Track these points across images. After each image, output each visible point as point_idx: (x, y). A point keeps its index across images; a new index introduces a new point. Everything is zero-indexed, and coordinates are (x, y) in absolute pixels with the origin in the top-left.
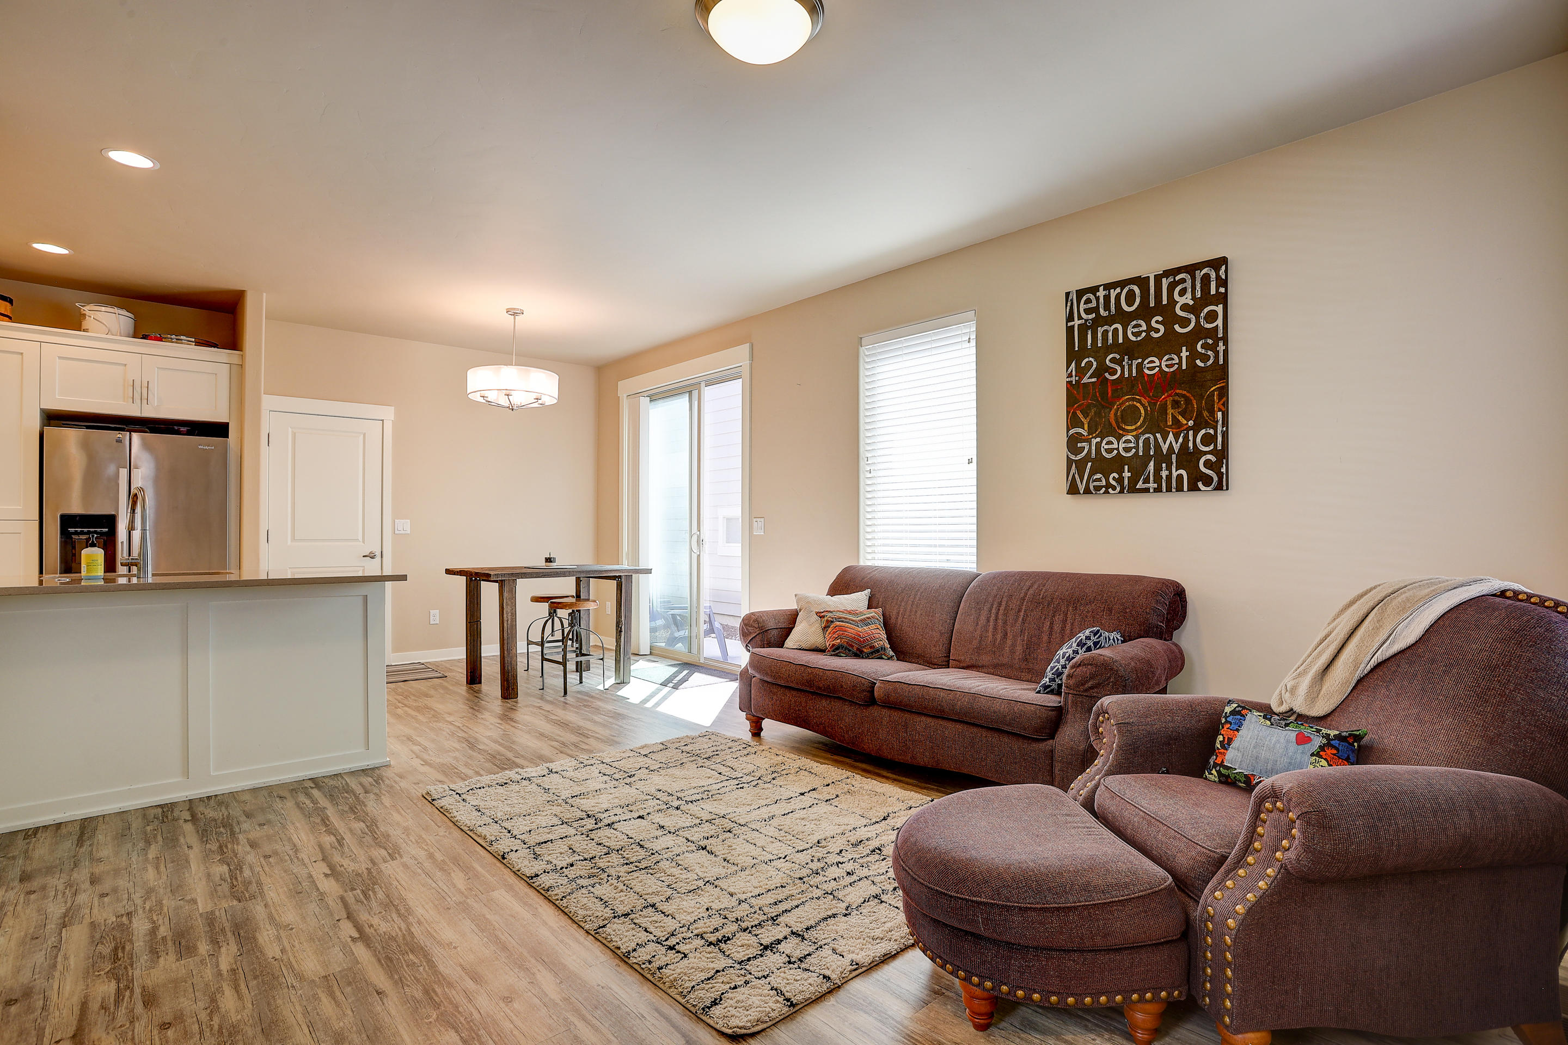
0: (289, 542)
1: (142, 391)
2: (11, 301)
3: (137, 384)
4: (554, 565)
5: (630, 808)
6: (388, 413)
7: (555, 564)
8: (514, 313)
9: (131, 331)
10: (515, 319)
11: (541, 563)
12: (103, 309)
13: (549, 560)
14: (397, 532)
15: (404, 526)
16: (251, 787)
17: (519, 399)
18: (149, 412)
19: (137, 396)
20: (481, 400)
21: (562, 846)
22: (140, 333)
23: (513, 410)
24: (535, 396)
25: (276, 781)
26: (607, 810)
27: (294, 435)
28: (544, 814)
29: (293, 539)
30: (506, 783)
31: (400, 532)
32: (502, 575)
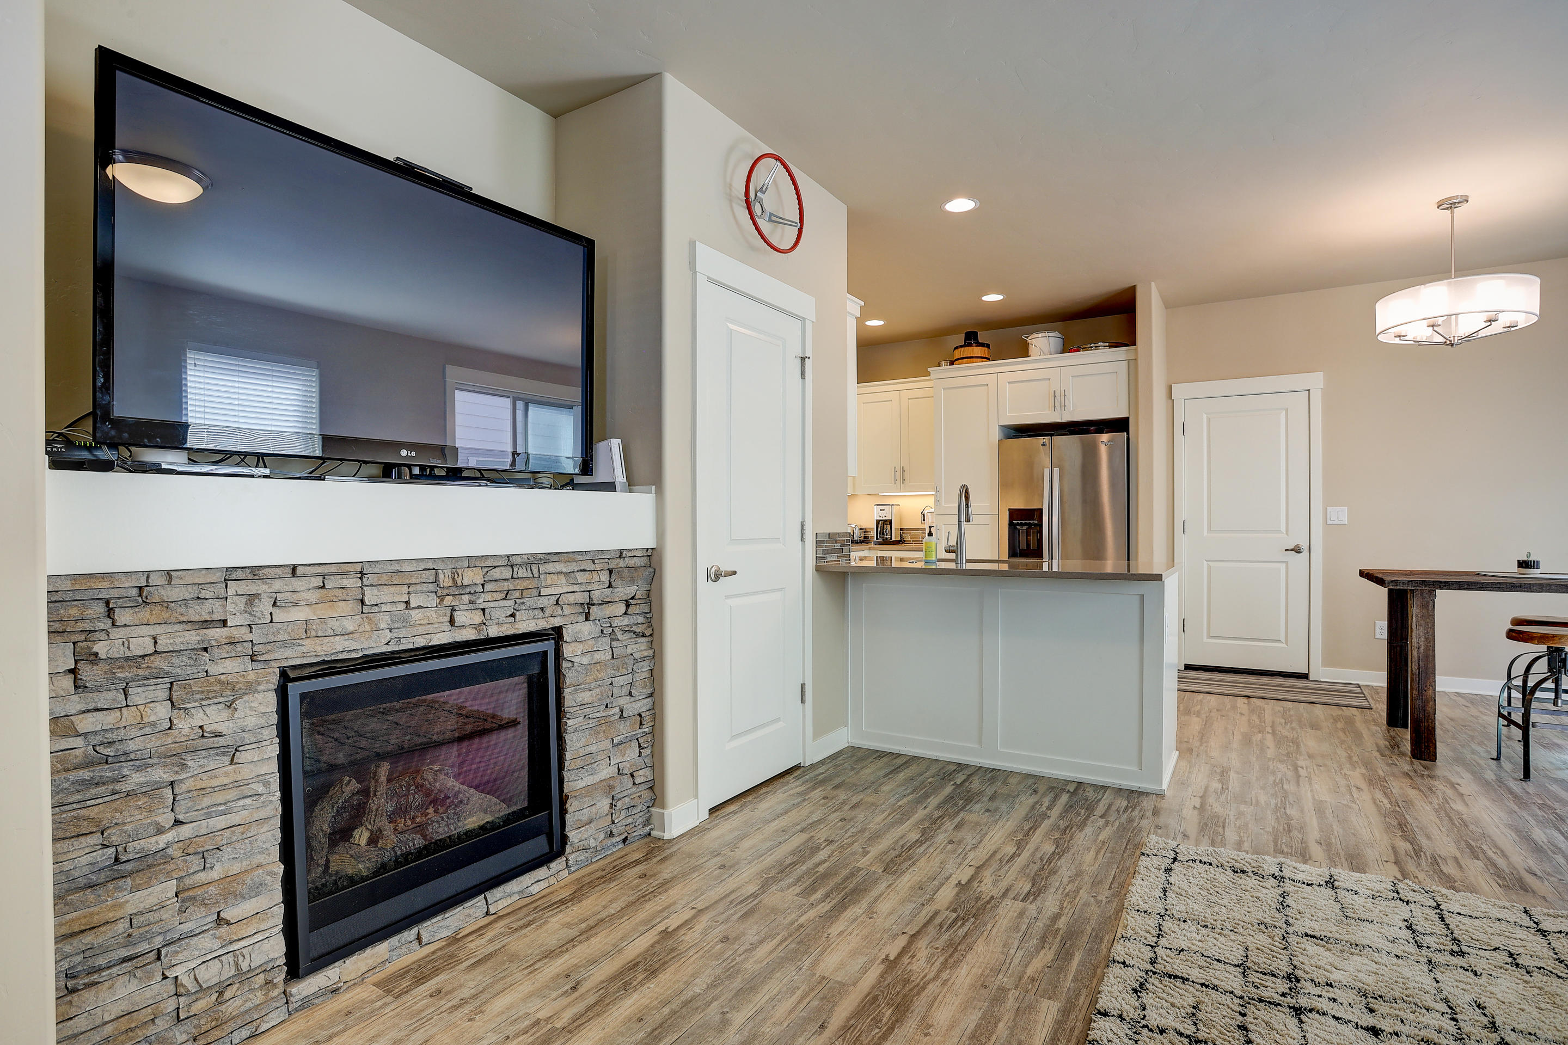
0: (1205, 534)
1: (1060, 399)
2: (988, 346)
3: (1058, 394)
4: (1534, 573)
5: (1374, 1004)
6: (1316, 381)
7: (1538, 571)
8: (1450, 205)
9: (1060, 348)
10: (1452, 213)
11: (1511, 568)
12: (1040, 335)
13: (1523, 564)
14: (1329, 522)
15: (1340, 514)
16: (1028, 772)
17: (1465, 327)
18: (1067, 417)
19: (1058, 404)
20: (1397, 341)
21: (1186, 997)
22: (1068, 347)
23: (1452, 345)
24: (1485, 316)
25: (1049, 773)
26: (1331, 985)
27: (1209, 420)
28: (1232, 937)
29: (1210, 530)
30: (1243, 872)
31: (1334, 522)
32: (1403, 582)
